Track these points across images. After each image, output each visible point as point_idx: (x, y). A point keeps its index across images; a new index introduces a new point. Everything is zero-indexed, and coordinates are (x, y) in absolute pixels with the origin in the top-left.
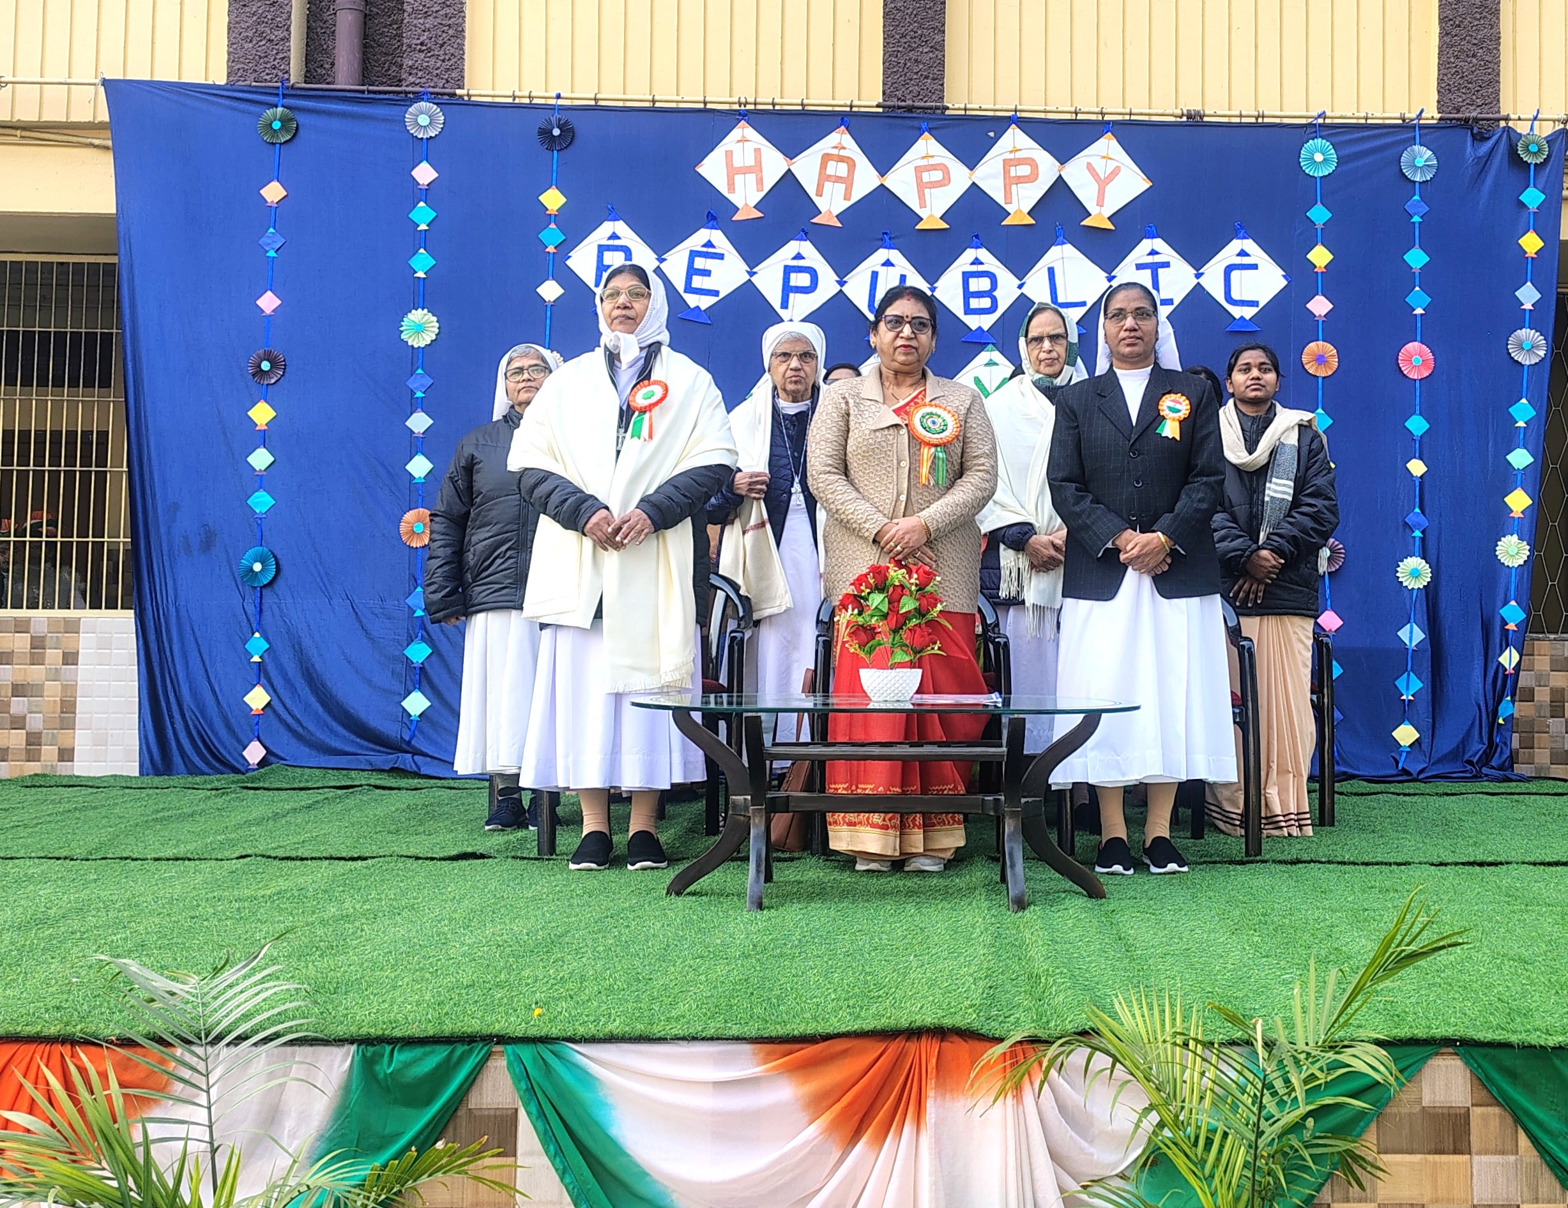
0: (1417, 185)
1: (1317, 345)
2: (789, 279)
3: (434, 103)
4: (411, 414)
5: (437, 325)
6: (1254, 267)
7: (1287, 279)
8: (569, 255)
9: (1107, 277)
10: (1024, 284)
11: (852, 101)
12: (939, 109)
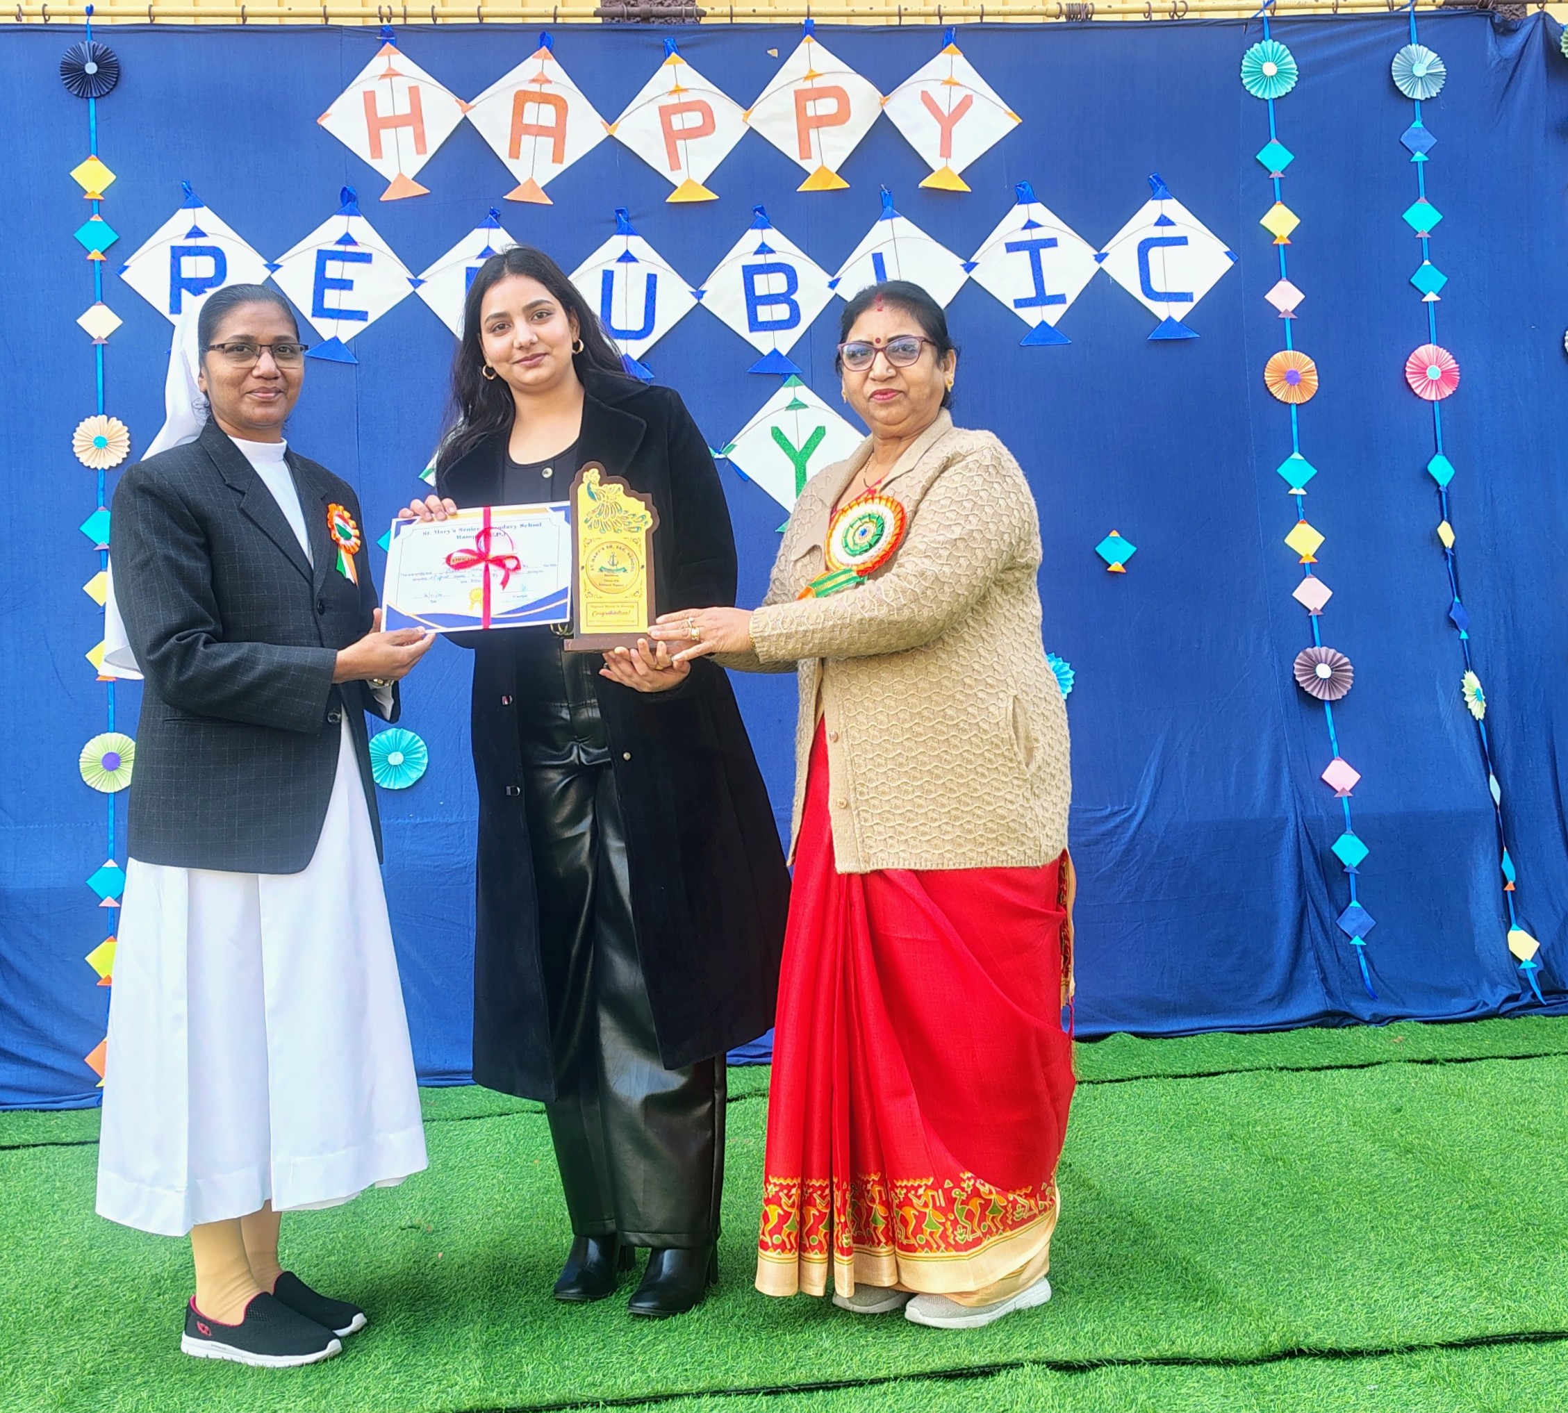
0: (1417, 106)
1: (1286, 357)
6: (1182, 241)
7: (1232, 260)
8: (126, 264)
9: (963, 265)
10: (838, 280)
11: (556, 7)
12: (691, 16)
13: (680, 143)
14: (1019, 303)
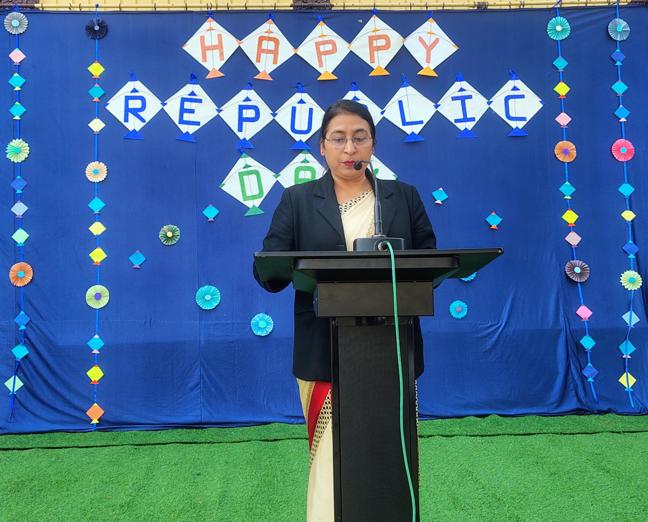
0: (618, 43)
1: (563, 143)
2: (242, 113)
3: (21, 13)
4: (14, 204)
5: (28, 148)
6: (522, 96)
7: (542, 104)
8: (108, 103)
9: (434, 106)
10: (384, 111)
11: (275, 3)
12: (329, 7)
13: (323, 57)
14: (457, 121)
